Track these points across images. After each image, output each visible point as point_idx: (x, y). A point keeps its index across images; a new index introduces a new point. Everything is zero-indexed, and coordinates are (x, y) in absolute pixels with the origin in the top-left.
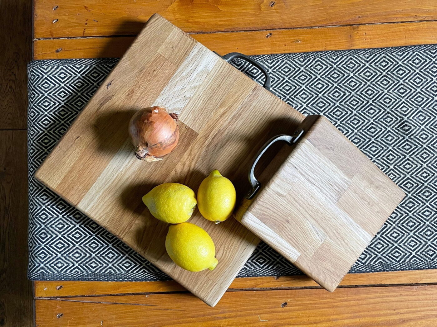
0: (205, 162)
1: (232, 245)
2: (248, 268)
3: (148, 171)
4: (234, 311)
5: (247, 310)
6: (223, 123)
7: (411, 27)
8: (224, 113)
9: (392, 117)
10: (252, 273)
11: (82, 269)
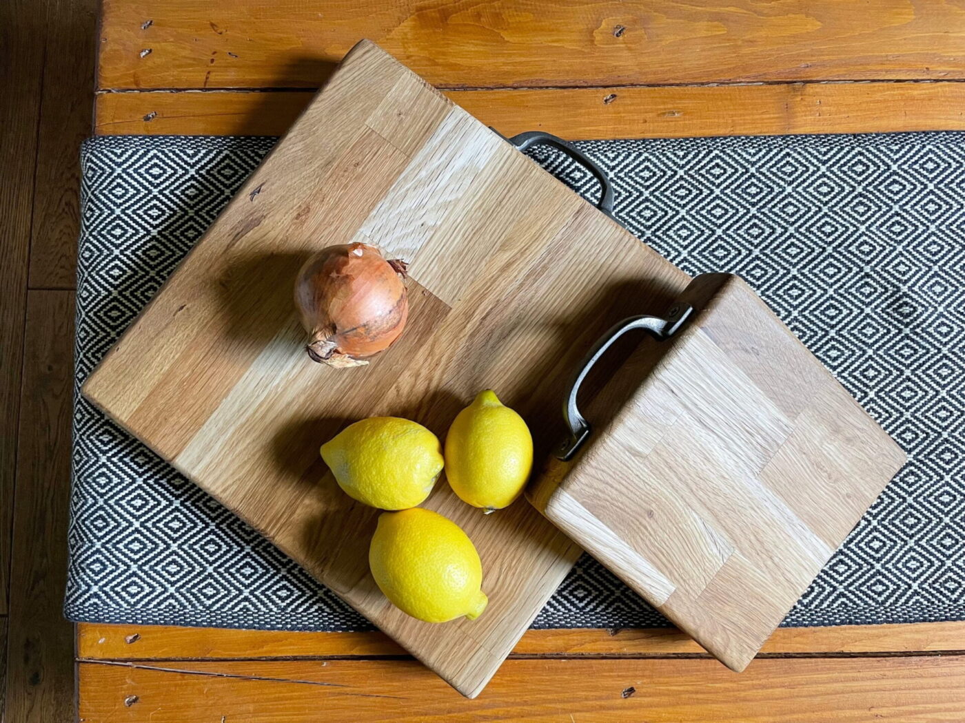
0: (462, 371)
1: (519, 560)
2: (552, 610)
3: (335, 388)
4: (518, 704)
6: (507, 285)
7: (917, 91)
8: (508, 265)
9: (874, 284)
10: (560, 620)
11: (182, 600)
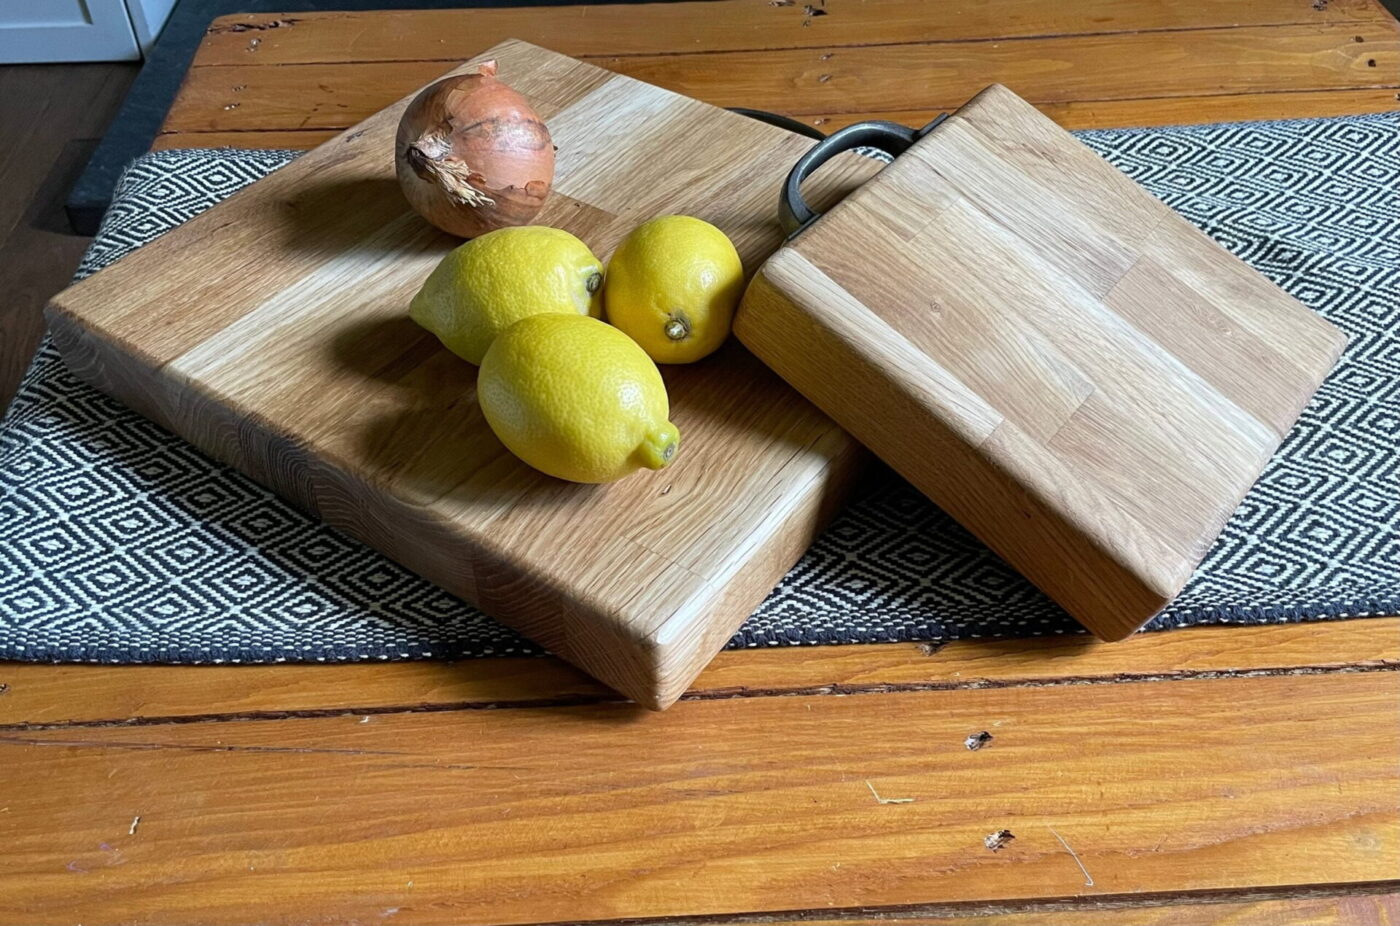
1: (735, 455)
2: (807, 609)
4: (754, 767)
5: (810, 760)
6: (696, 196)
9: (1230, 238)
10: (825, 622)
11: (112, 620)
